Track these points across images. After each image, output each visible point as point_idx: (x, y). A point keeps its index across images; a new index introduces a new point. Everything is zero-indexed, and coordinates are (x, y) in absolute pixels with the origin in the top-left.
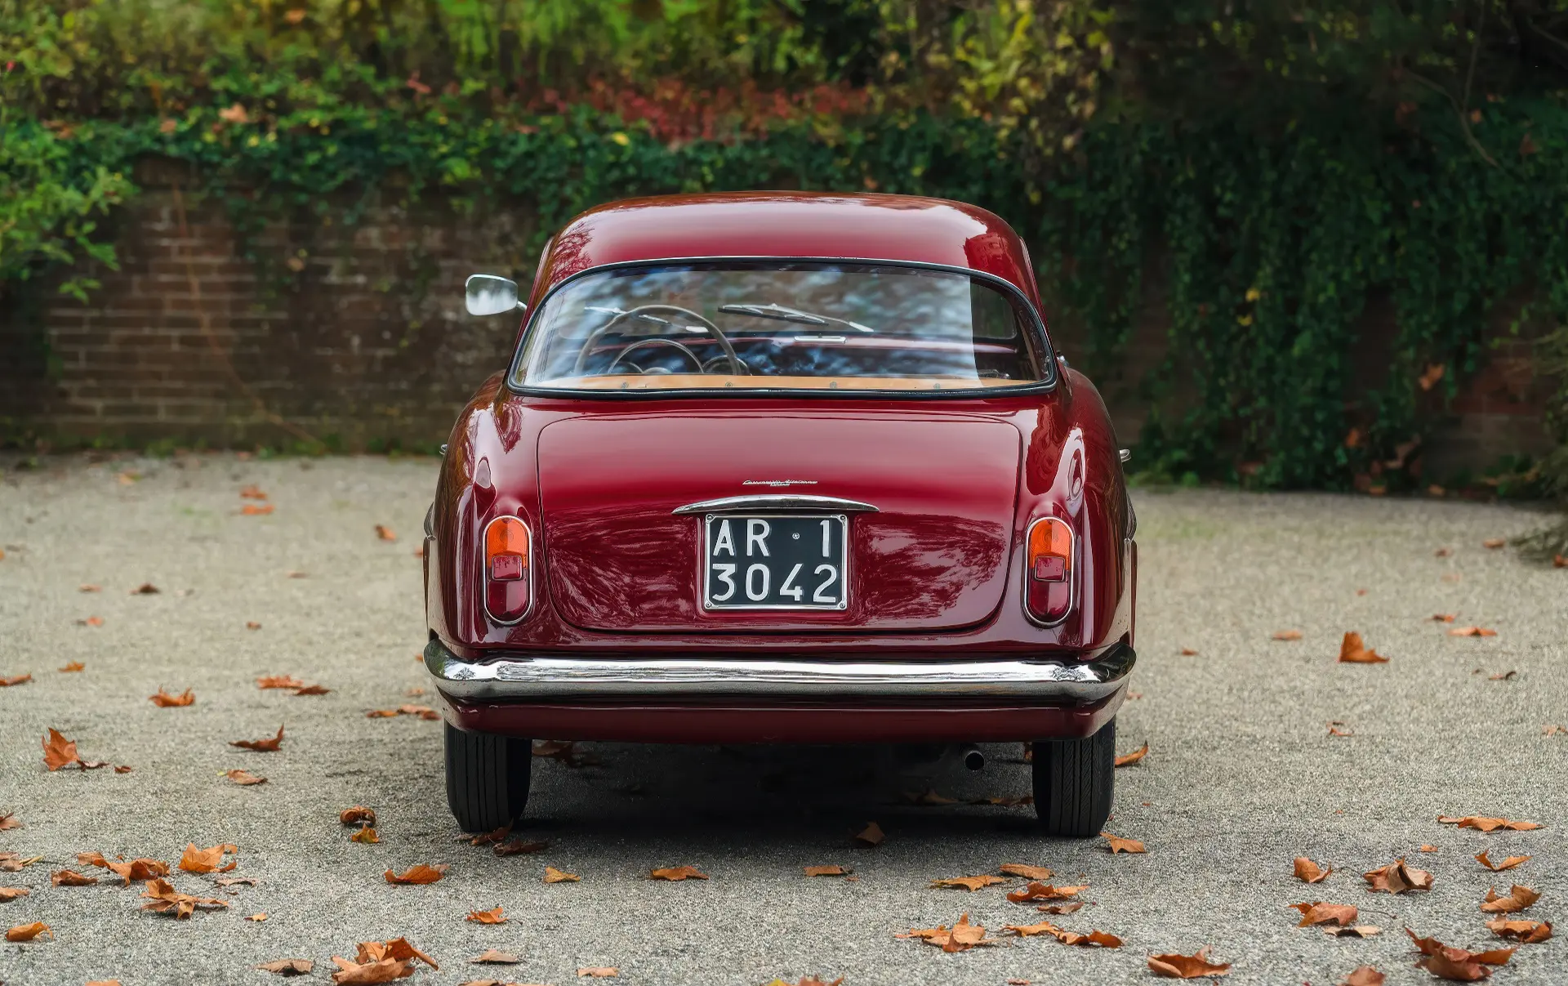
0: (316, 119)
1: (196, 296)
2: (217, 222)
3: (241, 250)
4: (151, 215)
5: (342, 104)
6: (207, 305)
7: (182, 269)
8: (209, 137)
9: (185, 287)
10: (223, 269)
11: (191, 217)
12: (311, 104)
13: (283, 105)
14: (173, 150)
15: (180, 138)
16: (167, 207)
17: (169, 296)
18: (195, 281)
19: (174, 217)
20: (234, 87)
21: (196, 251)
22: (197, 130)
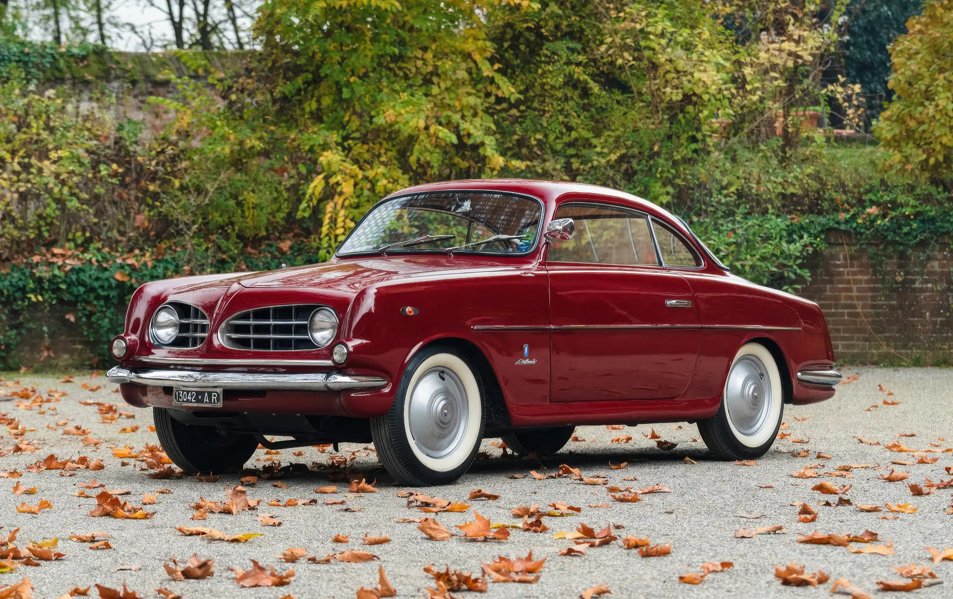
0: (908, 211)
1: (855, 293)
2: (864, 260)
3: (875, 273)
4: (834, 257)
5: (921, 204)
6: (859, 298)
7: (848, 282)
8: (860, 221)
9: (850, 290)
10: (867, 282)
11: (852, 258)
12: (907, 205)
13: (895, 205)
14: (843, 227)
15: (847, 222)
16: (842, 253)
17: (843, 294)
18: (855, 287)
19: (845, 258)
20: (874, 198)
21: (854, 273)
22: (854, 217)
